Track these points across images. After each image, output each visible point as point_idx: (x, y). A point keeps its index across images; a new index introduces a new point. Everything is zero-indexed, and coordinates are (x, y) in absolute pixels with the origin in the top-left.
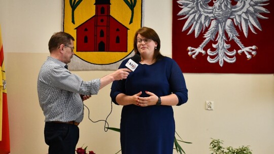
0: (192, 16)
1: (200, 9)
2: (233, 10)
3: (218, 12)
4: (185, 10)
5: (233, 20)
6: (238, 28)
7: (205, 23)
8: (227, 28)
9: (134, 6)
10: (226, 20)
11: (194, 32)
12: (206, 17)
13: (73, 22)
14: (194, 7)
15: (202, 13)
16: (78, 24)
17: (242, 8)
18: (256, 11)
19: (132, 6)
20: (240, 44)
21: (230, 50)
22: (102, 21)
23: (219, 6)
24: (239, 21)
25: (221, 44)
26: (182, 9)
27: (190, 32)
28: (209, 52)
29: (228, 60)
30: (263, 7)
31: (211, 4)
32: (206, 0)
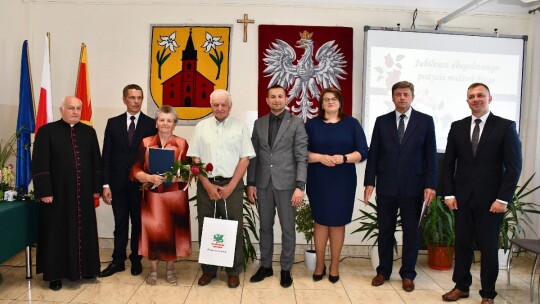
0: (278, 73)
1: (285, 67)
2: (315, 69)
3: (301, 71)
4: (270, 67)
5: (315, 79)
6: (319, 87)
7: (289, 80)
8: (310, 86)
9: (221, 61)
10: (308, 80)
12: (291, 75)
13: (160, 77)
14: (278, 66)
15: (287, 71)
16: (164, 79)
17: (323, 68)
18: (336, 72)
19: (218, 62)
21: (313, 107)
22: (189, 76)
23: (303, 65)
24: (320, 80)
25: (305, 102)
26: (267, 66)
28: (293, 108)
29: (311, 117)
30: (342, 68)
31: (295, 63)
32: (290, 59)
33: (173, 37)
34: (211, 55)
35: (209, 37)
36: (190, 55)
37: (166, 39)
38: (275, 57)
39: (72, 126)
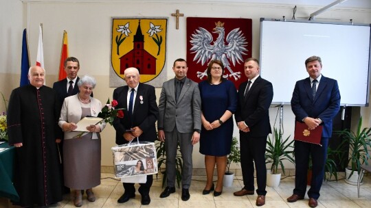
0: (200, 51)
1: (205, 46)
2: (226, 48)
3: (216, 49)
4: (195, 47)
5: (226, 54)
6: (229, 60)
7: (208, 56)
8: (222, 59)
9: (161, 42)
10: (222, 55)
11: (201, 62)
12: (209, 52)
13: (118, 54)
14: (201, 46)
15: (206, 49)
16: (121, 55)
17: (232, 47)
18: (240, 49)
19: (159, 43)
20: (231, 71)
22: (138, 53)
23: (217, 45)
24: (230, 55)
26: (192, 46)
27: (198, 62)
30: (245, 47)
31: (212, 44)
32: (209, 41)
33: (127, 26)
34: (153, 38)
35: (152, 26)
36: (139, 38)
37: (122, 27)
38: (198, 40)
39: (38, 88)
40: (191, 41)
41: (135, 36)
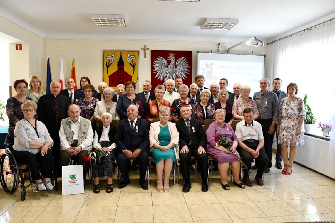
0: (160, 71)
1: (163, 69)
2: (176, 70)
3: (170, 70)
4: (156, 69)
5: (176, 74)
7: (165, 74)
8: (174, 77)
10: (173, 74)
11: (160, 78)
12: (165, 72)
13: (107, 73)
14: (160, 68)
15: (164, 70)
16: (110, 74)
17: (179, 69)
18: (185, 70)
19: (134, 67)
22: (120, 73)
23: (170, 68)
24: (178, 74)
26: (155, 68)
27: (159, 78)
30: (188, 69)
31: (167, 67)
32: (165, 65)
33: (113, 55)
34: (130, 64)
35: (129, 55)
36: (121, 63)
37: (110, 56)
38: (158, 64)
39: (55, 96)
40: (154, 65)
41: (118, 62)
